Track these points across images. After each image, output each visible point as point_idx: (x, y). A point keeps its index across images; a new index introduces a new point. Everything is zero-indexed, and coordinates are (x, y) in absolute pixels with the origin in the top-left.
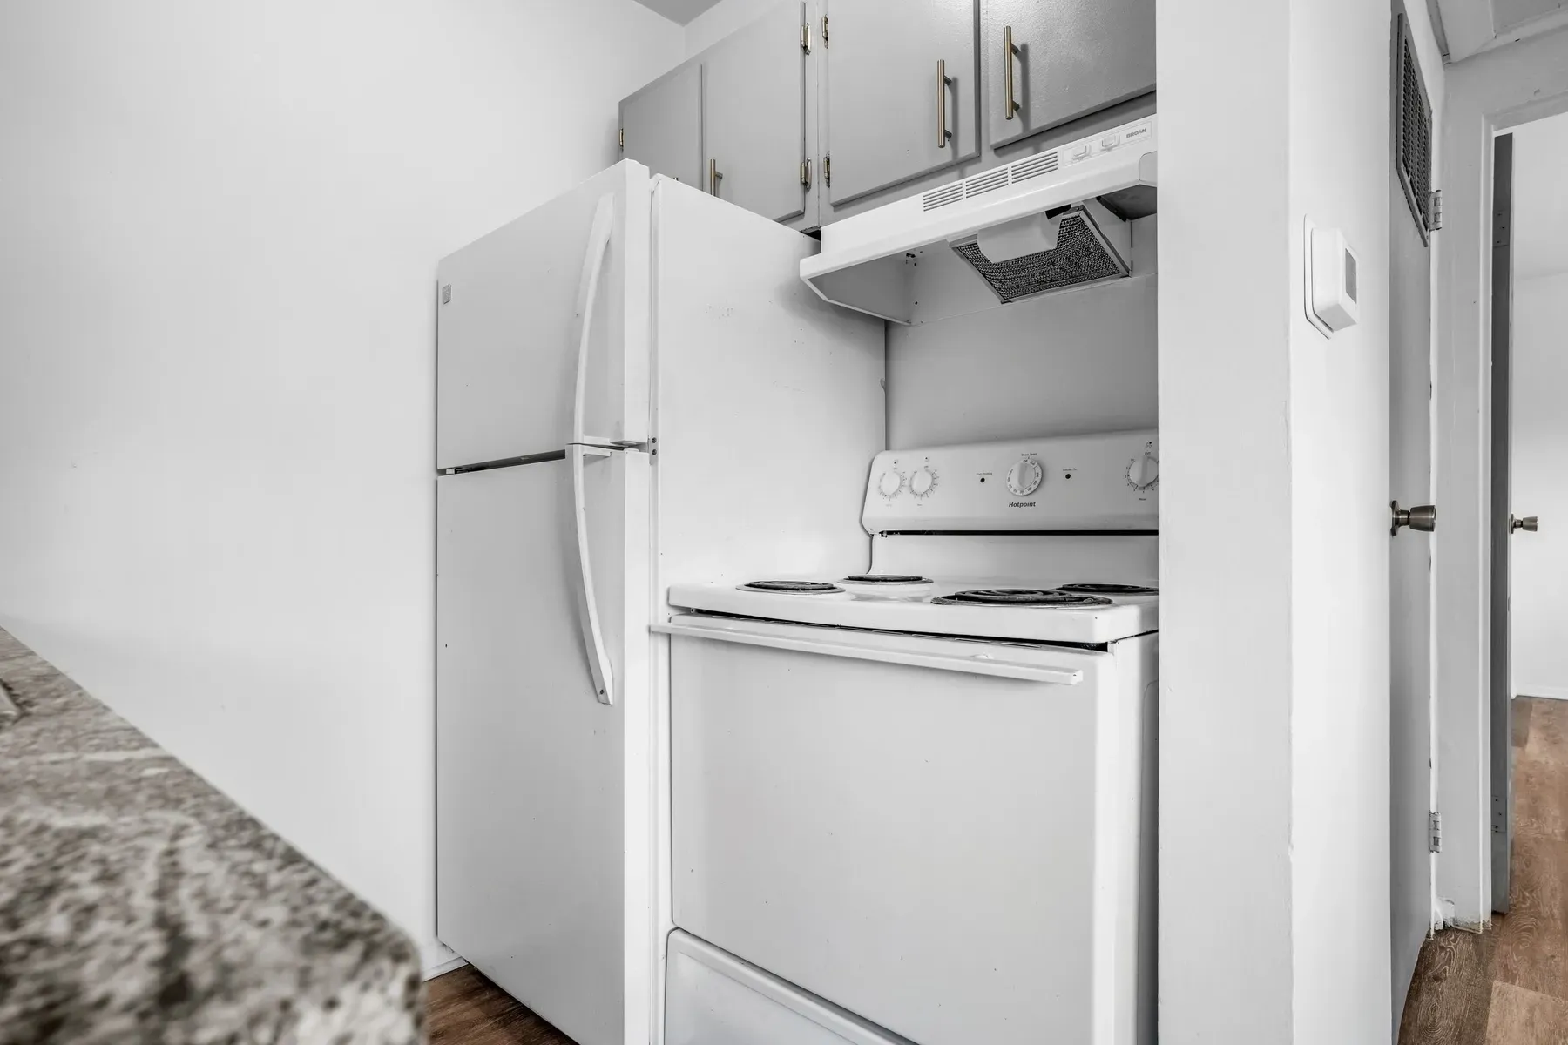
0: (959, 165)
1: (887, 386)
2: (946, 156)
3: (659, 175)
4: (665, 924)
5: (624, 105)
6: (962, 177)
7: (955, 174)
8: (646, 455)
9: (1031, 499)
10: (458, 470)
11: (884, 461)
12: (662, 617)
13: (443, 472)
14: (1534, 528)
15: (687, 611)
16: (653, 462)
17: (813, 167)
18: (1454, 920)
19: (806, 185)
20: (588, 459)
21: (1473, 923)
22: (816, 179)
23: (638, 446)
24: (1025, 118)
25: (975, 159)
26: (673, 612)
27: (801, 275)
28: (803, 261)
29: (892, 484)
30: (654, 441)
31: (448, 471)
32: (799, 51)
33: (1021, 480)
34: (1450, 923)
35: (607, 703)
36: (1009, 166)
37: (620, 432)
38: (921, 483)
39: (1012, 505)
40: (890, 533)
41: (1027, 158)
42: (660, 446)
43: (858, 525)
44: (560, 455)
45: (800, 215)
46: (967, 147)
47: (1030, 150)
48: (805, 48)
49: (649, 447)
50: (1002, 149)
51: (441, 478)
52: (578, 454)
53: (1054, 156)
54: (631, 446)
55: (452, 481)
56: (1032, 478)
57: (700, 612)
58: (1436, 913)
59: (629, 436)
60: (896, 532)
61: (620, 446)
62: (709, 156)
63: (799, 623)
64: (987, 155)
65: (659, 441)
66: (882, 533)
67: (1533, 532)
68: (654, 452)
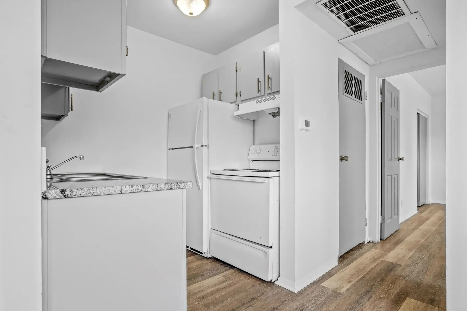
0: (261, 96)
1: (254, 132)
2: (259, 94)
3: (209, 99)
4: (210, 229)
5: (203, 75)
6: (262, 98)
7: (261, 98)
8: (207, 148)
9: (276, 155)
10: (172, 149)
11: (252, 147)
12: (210, 175)
13: (169, 149)
14: (403, 160)
15: (214, 174)
16: (208, 149)
17: (238, 93)
18: (372, 241)
19: (237, 96)
20: (197, 148)
21: (375, 241)
22: (238, 95)
23: (205, 146)
24: (271, 90)
25: (264, 95)
26: (211, 174)
27: (234, 115)
28: (235, 112)
29: (253, 152)
30: (208, 145)
31: (170, 149)
32: (235, 72)
33: (274, 151)
34: (371, 241)
35: (200, 190)
36: (269, 97)
37: (203, 144)
38: (258, 151)
39: (273, 156)
40: (253, 161)
41: (271, 96)
42: (209, 146)
43: (247, 159)
44: (192, 147)
45: (236, 102)
46: (263, 94)
47: (272, 95)
48: (237, 71)
49: (207, 146)
50: (268, 94)
51: (169, 150)
52: (196, 147)
53: (276, 97)
54: (204, 146)
55: (171, 151)
56: (276, 151)
57: (216, 174)
58: (367, 239)
59: (204, 145)
60: (255, 161)
61: (203, 146)
62: (219, 89)
63: (231, 175)
64: (266, 95)
65: (209, 145)
66: (252, 161)
67: (403, 161)
68: (208, 147)
